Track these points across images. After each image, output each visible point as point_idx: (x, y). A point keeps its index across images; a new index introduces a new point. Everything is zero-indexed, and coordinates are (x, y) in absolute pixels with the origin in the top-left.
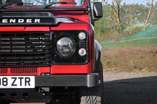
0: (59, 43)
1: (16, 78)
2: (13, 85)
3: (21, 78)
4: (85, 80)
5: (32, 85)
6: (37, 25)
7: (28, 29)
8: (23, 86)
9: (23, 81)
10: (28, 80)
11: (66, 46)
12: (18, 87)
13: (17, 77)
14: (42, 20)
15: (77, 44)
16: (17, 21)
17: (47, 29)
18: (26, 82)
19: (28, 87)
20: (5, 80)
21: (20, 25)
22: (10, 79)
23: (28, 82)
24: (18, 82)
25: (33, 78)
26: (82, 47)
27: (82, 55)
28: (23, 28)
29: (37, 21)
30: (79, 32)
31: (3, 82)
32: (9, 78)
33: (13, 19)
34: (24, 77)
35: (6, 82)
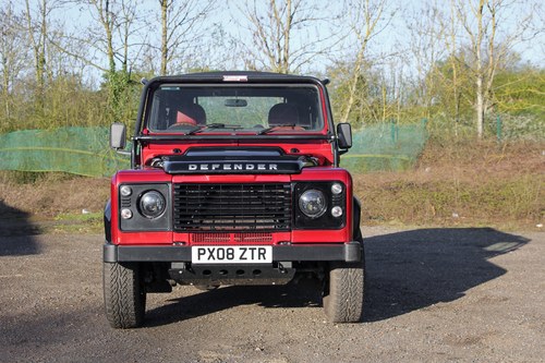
0: (305, 198)
1: (245, 249)
2: (241, 258)
3: (252, 249)
4: (342, 251)
5: (269, 259)
6: (273, 173)
7: (260, 178)
8: (256, 261)
9: (256, 252)
10: (262, 251)
11: (314, 203)
12: (249, 261)
13: (248, 247)
14: (279, 166)
15: (329, 200)
16: (244, 167)
17: (286, 179)
18: (260, 254)
19: (262, 261)
20: (230, 251)
21: (249, 173)
22: (237, 251)
23: (263, 254)
24: (248, 254)
25: (269, 249)
26: (336, 205)
27: (336, 216)
28: (252, 177)
29: (273, 167)
30: (331, 183)
31: (228, 254)
32: (236, 248)
33: (238, 164)
34: (257, 247)
35: (232, 254)
